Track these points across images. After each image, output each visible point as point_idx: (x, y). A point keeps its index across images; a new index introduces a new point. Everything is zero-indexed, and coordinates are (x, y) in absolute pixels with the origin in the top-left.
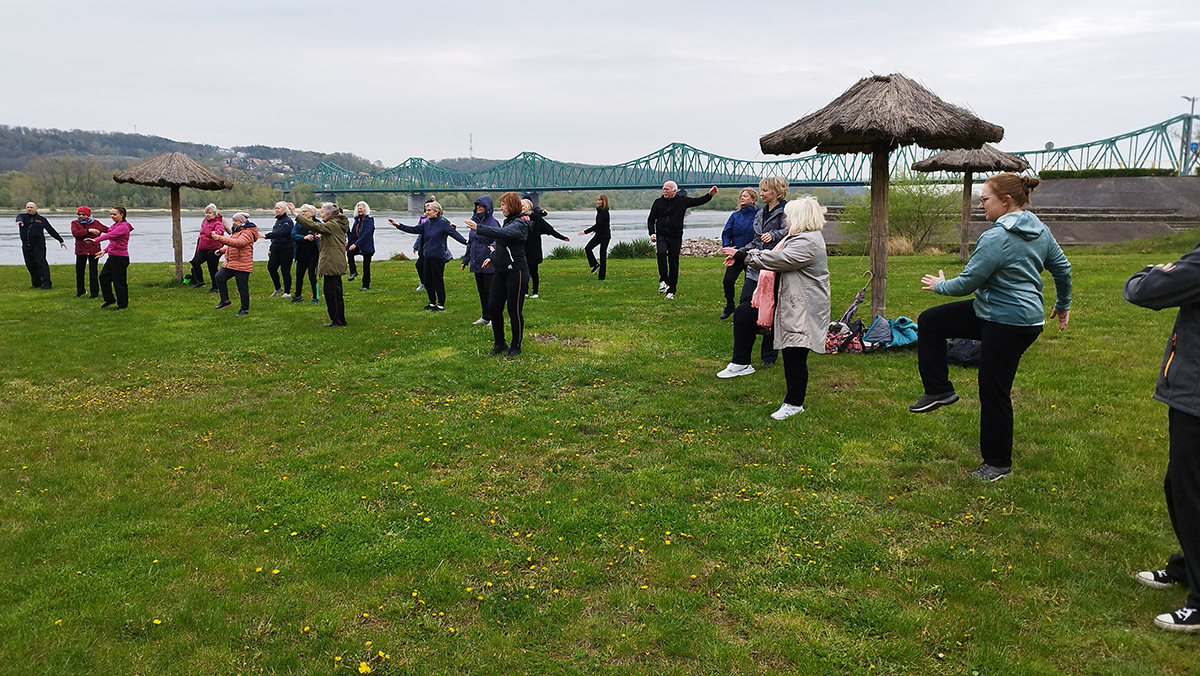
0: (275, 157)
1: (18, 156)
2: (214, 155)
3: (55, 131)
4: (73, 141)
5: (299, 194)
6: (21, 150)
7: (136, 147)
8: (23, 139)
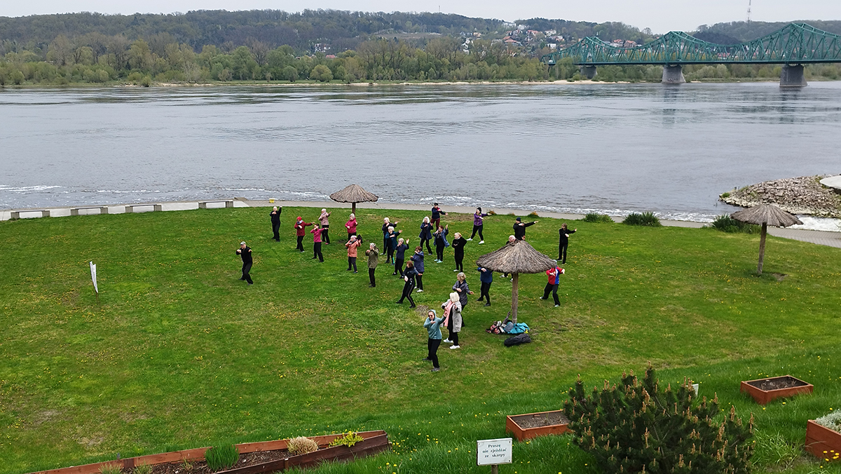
0: (551, 28)
1: (354, 36)
2: (499, 29)
3: (381, 13)
4: (393, 22)
5: (562, 67)
6: (356, 31)
7: (438, 24)
8: (359, 22)
